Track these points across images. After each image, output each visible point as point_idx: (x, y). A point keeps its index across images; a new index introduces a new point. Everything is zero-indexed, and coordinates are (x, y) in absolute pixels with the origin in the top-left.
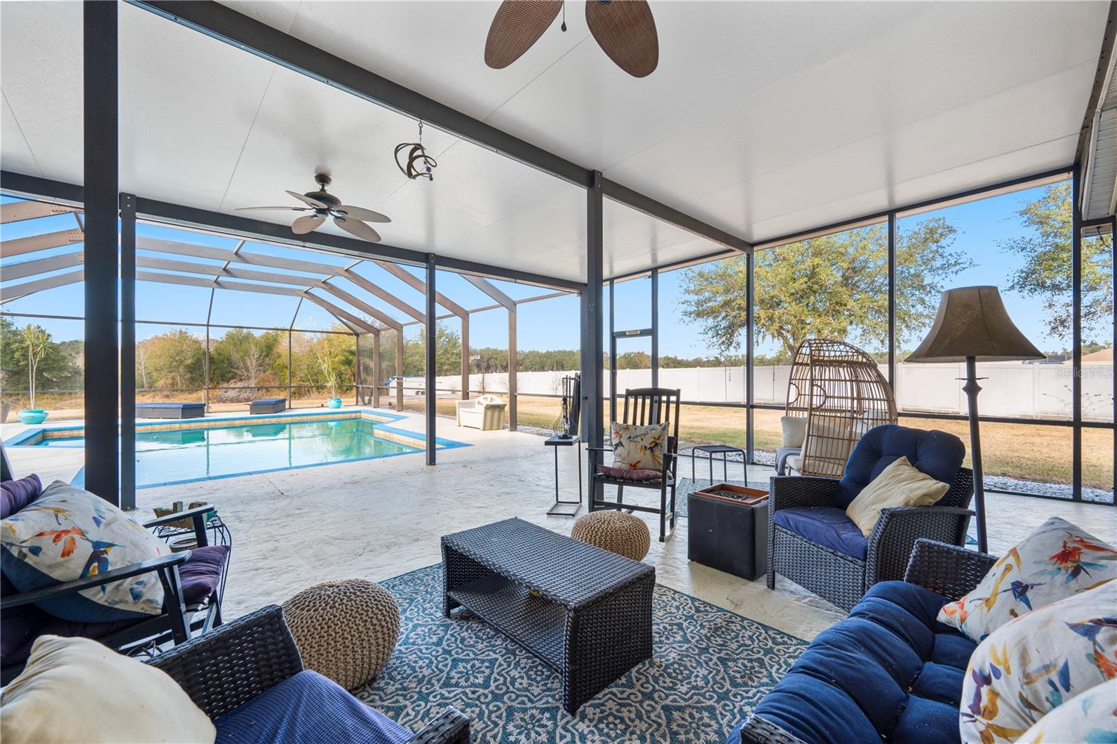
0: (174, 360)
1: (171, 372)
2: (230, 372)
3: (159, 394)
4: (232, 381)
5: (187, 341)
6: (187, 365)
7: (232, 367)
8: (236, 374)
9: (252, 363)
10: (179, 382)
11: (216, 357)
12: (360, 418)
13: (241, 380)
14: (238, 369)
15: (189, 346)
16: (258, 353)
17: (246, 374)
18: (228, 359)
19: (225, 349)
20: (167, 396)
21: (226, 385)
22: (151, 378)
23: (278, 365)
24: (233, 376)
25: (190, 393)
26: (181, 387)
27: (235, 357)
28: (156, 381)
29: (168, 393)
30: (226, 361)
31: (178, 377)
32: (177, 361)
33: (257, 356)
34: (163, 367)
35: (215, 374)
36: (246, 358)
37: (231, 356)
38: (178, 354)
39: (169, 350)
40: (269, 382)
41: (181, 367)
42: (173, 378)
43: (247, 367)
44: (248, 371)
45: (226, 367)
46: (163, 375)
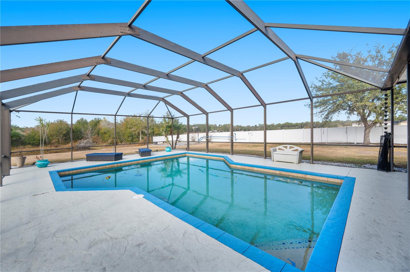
1: (57, 137)
2: (81, 136)
4: (82, 139)
5: (64, 124)
6: (64, 134)
7: (81, 134)
8: (83, 137)
9: (89, 132)
10: (60, 140)
11: (75, 130)
13: (86, 139)
14: (84, 135)
15: (64, 126)
16: (91, 128)
18: (80, 131)
19: (78, 127)
20: (56, 146)
21: (79, 141)
22: (49, 139)
24: (82, 137)
25: (65, 145)
26: (61, 142)
27: (83, 130)
28: (51, 140)
30: (79, 131)
31: (60, 139)
32: (59, 132)
33: (91, 129)
34: (54, 135)
35: (75, 137)
36: (87, 130)
37: (81, 130)
38: (60, 130)
39: (56, 128)
40: (97, 139)
41: (61, 134)
42: (58, 139)
43: (87, 134)
44: (88, 135)
45: (79, 134)
46: (54, 138)
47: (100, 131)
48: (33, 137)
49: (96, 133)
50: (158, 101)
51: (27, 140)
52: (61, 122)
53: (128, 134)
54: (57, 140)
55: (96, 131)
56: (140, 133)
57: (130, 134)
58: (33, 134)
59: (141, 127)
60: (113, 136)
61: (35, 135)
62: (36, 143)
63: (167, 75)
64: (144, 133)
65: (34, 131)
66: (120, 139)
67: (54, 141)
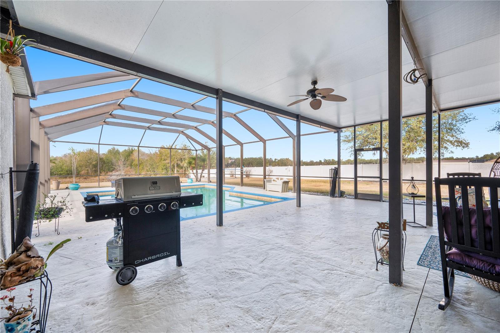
0: (88, 162)
1: (86, 167)
2: (112, 167)
3: (82, 177)
4: (114, 171)
5: (93, 154)
6: (93, 165)
7: (113, 165)
8: (114, 168)
9: (121, 164)
10: (90, 172)
11: (105, 161)
12: (205, 187)
13: (117, 171)
14: (115, 166)
17: (119, 168)
19: (109, 157)
21: (111, 173)
23: (134, 164)
24: (113, 169)
25: (95, 177)
26: (91, 174)
27: (114, 161)
29: (86, 177)
30: (110, 162)
31: (90, 170)
32: (89, 163)
33: (123, 160)
34: (83, 165)
35: (106, 168)
36: (119, 161)
37: (112, 160)
38: (89, 160)
39: (86, 157)
40: (130, 172)
41: (91, 165)
42: (88, 170)
43: (119, 165)
44: (119, 167)
45: (110, 165)
46: (83, 169)
47: (133, 163)
48: (61, 167)
49: (128, 164)
50: (178, 134)
51: (54, 170)
52: (91, 151)
53: (162, 167)
54: (86, 172)
55: (129, 163)
56: (175, 166)
57: (164, 166)
58: (61, 164)
59: (177, 158)
60: (147, 169)
61: (63, 165)
62: (63, 173)
63: (173, 115)
64: (179, 166)
65: (62, 161)
66: (154, 172)
67: (83, 172)
